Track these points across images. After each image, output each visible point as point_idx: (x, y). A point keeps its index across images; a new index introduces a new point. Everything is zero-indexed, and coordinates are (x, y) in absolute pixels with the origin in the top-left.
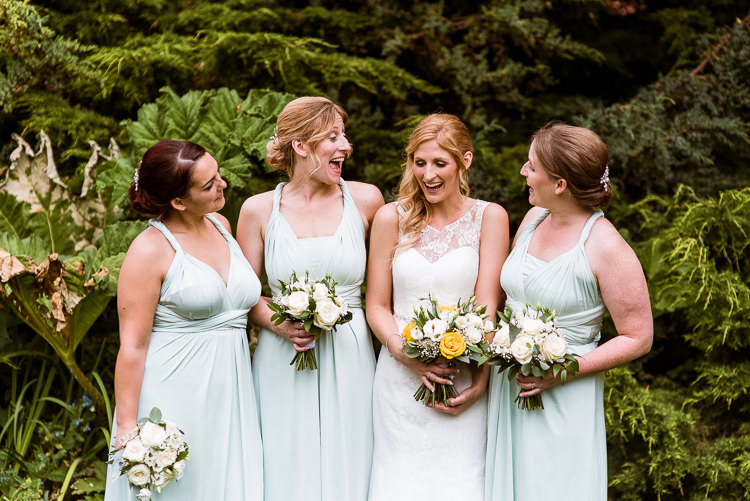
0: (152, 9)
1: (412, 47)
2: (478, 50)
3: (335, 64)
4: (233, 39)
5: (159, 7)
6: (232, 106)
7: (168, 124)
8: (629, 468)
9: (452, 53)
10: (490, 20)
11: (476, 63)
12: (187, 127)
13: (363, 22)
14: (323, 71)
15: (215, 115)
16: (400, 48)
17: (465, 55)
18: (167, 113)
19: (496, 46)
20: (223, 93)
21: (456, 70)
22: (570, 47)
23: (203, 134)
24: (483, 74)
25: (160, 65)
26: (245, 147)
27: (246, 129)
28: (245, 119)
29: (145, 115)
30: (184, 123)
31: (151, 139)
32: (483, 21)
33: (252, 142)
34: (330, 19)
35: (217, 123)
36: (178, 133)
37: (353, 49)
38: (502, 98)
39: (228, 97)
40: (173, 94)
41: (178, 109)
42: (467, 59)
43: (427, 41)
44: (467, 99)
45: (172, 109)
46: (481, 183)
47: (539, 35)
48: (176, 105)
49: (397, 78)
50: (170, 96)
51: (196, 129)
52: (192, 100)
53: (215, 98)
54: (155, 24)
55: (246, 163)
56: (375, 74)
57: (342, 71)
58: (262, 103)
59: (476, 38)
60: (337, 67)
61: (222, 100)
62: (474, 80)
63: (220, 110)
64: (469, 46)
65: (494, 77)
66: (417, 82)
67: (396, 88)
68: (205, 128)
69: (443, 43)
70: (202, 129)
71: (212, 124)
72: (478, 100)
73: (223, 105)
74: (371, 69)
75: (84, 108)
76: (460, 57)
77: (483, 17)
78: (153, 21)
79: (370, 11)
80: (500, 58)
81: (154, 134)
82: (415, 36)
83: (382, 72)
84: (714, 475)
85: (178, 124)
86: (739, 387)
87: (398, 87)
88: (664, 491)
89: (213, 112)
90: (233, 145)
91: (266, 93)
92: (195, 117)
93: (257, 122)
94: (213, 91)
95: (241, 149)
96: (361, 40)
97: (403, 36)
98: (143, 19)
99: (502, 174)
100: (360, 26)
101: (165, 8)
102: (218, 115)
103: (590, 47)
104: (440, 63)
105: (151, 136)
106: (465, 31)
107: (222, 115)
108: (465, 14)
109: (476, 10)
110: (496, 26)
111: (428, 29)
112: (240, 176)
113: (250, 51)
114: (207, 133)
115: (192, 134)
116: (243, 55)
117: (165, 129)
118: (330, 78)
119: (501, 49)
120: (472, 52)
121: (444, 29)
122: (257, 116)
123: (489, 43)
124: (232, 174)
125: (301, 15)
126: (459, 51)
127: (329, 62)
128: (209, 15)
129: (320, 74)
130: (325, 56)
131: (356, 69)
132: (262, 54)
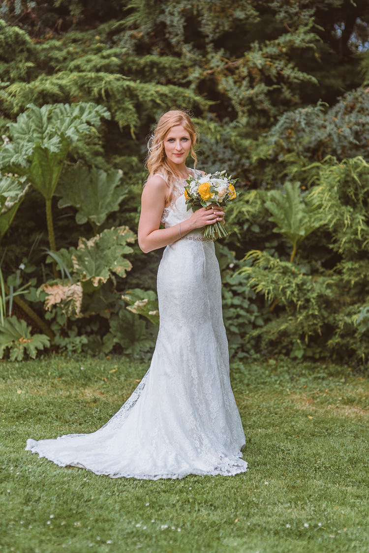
0: (57, 60)
1: (207, 78)
2: (244, 78)
3: (146, 89)
4: (80, 76)
5: (61, 58)
6: (65, 114)
7: (31, 126)
8: (291, 320)
9: (227, 81)
10: (249, 61)
11: (240, 86)
12: (42, 127)
14: (139, 94)
16: (198, 78)
17: (235, 82)
18: (31, 119)
19: (255, 76)
20: (60, 107)
21: (227, 91)
22: (296, 75)
25: (45, 92)
29: (21, 120)
30: (40, 125)
31: (24, 134)
32: (246, 62)
36: (37, 130)
40: (34, 108)
41: (37, 117)
42: (236, 84)
44: (239, 108)
45: (34, 117)
46: (231, 157)
47: (279, 69)
48: (36, 115)
49: (187, 97)
51: (46, 128)
52: (45, 110)
53: (55, 111)
54: (57, 68)
56: (171, 95)
59: (242, 72)
60: (147, 91)
61: (59, 111)
63: (58, 117)
64: (239, 77)
65: (253, 93)
66: (198, 98)
69: (224, 75)
72: (245, 109)
74: (167, 92)
75: (6, 118)
76: (231, 83)
77: (246, 59)
78: (57, 66)
80: (257, 83)
82: (209, 71)
83: (176, 94)
84: (341, 324)
86: (359, 274)
87: (186, 102)
88: (310, 333)
89: (54, 118)
96: (180, 74)
97: (200, 71)
98: (51, 66)
101: (65, 59)
103: (308, 74)
104: (220, 87)
106: (237, 68)
108: (238, 57)
109: (242, 56)
110: (251, 64)
111: (214, 67)
113: (89, 83)
116: (86, 86)
117: (30, 129)
118: (142, 97)
119: (258, 78)
120: (239, 80)
123: (250, 75)
126: (231, 80)
127: (142, 88)
128: (85, 62)
129: (137, 96)
130: (142, 85)
131: (157, 92)
132: (94, 85)
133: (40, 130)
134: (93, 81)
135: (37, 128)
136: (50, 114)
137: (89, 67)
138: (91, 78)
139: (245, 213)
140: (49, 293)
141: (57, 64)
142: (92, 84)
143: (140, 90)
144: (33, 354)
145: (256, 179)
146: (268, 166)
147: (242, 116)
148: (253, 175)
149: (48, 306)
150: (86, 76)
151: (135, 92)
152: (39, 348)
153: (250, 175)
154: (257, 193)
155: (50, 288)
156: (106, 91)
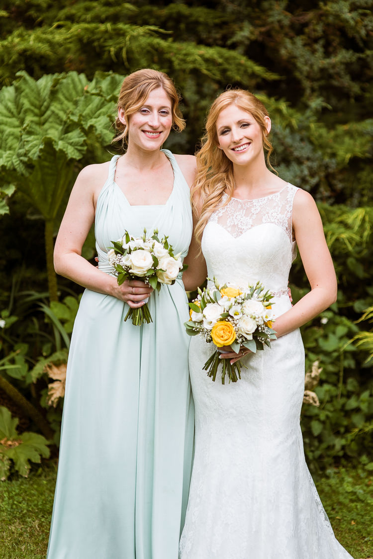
0: (38, 8)
1: (260, 39)
2: (316, 41)
3: (184, 52)
4: (87, 29)
5: (44, 5)
6: (79, 88)
7: (23, 104)
9: (294, 43)
10: (326, 14)
11: (314, 52)
12: (41, 106)
13: (220, 17)
14: (174, 59)
15: (64, 95)
16: (248, 38)
17: (305, 45)
18: (23, 94)
19: (332, 37)
20: (71, 76)
21: (295, 57)
23: (53, 112)
24: (320, 61)
25: (29, 53)
26: (83, 123)
27: (87, 106)
28: (86, 97)
29: (4, 97)
30: (37, 103)
31: (10, 117)
32: (321, 15)
33: (91, 118)
34: (191, 15)
35: (66, 102)
36: (32, 111)
37: (211, 41)
38: (335, 83)
39: (76, 79)
40: (28, 77)
41: (33, 90)
42: (307, 48)
43: (273, 33)
44: (307, 84)
45: (27, 90)
46: (310, 155)
47: (369, 28)
48: (30, 87)
49: (240, 64)
50: (25, 80)
51: (47, 108)
52: (45, 82)
53: (64, 81)
54: (40, 19)
55: (82, 137)
56: (220, 61)
57: (190, 59)
58: (105, 84)
59: (315, 30)
60: (186, 55)
61: (70, 81)
62: (311, 66)
63: (68, 90)
64: (309, 37)
65: (329, 64)
66: (258, 69)
67: (238, 74)
68: (55, 107)
69: (286, 35)
70: (52, 108)
71: (62, 103)
72: (316, 85)
73: (71, 86)
74: (216, 56)
76: (300, 46)
77: (321, 12)
78: (38, 17)
79: (224, 9)
80: (335, 48)
81: (12, 113)
82: (263, 29)
83: (227, 60)
85: (32, 104)
87: (241, 72)
89: (62, 92)
90: (72, 121)
91: (108, 75)
92: (47, 97)
93: (97, 100)
94: (63, 74)
95: (78, 125)
96: (217, 33)
97: (251, 28)
98: (30, 16)
99: (332, 148)
100: (217, 21)
101: (50, 7)
102: (67, 94)
104: (283, 52)
105: (9, 115)
106: (306, 25)
107: (71, 95)
108: (307, 9)
109: (315, 6)
110: (331, 19)
111: (272, 23)
112: (77, 149)
113: (102, 40)
114: (57, 111)
115: (45, 112)
116: (96, 44)
117: (21, 108)
118: (179, 64)
119: (336, 41)
120: (311, 43)
121: (286, 22)
122: (98, 95)
123: (325, 35)
124: (70, 147)
125: (165, 12)
126: (299, 41)
127: (179, 50)
128: (82, 11)
129: (170, 62)
130: (176, 45)
131: (202, 56)
132: (110, 43)
133: (36, 111)
134: (106, 36)
135: (32, 108)
136: (54, 86)
137: (89, 16)
138: (106, 31)
139: (347, 242)
140: (54, 378)
141: (38, 14)
142: (105, 40)
143: (176, 54)
144: (24, 469)
145: (343, 189)
146: (362, 169)
147: (310, 96)
148: (341, 181)
149: (53, 399)
150: (97, 28)
151: (168, 56)
152: (33, 461)
153: (335, 182)
154: (366, 213)
155: (55, 370)
156: (129, 52)
